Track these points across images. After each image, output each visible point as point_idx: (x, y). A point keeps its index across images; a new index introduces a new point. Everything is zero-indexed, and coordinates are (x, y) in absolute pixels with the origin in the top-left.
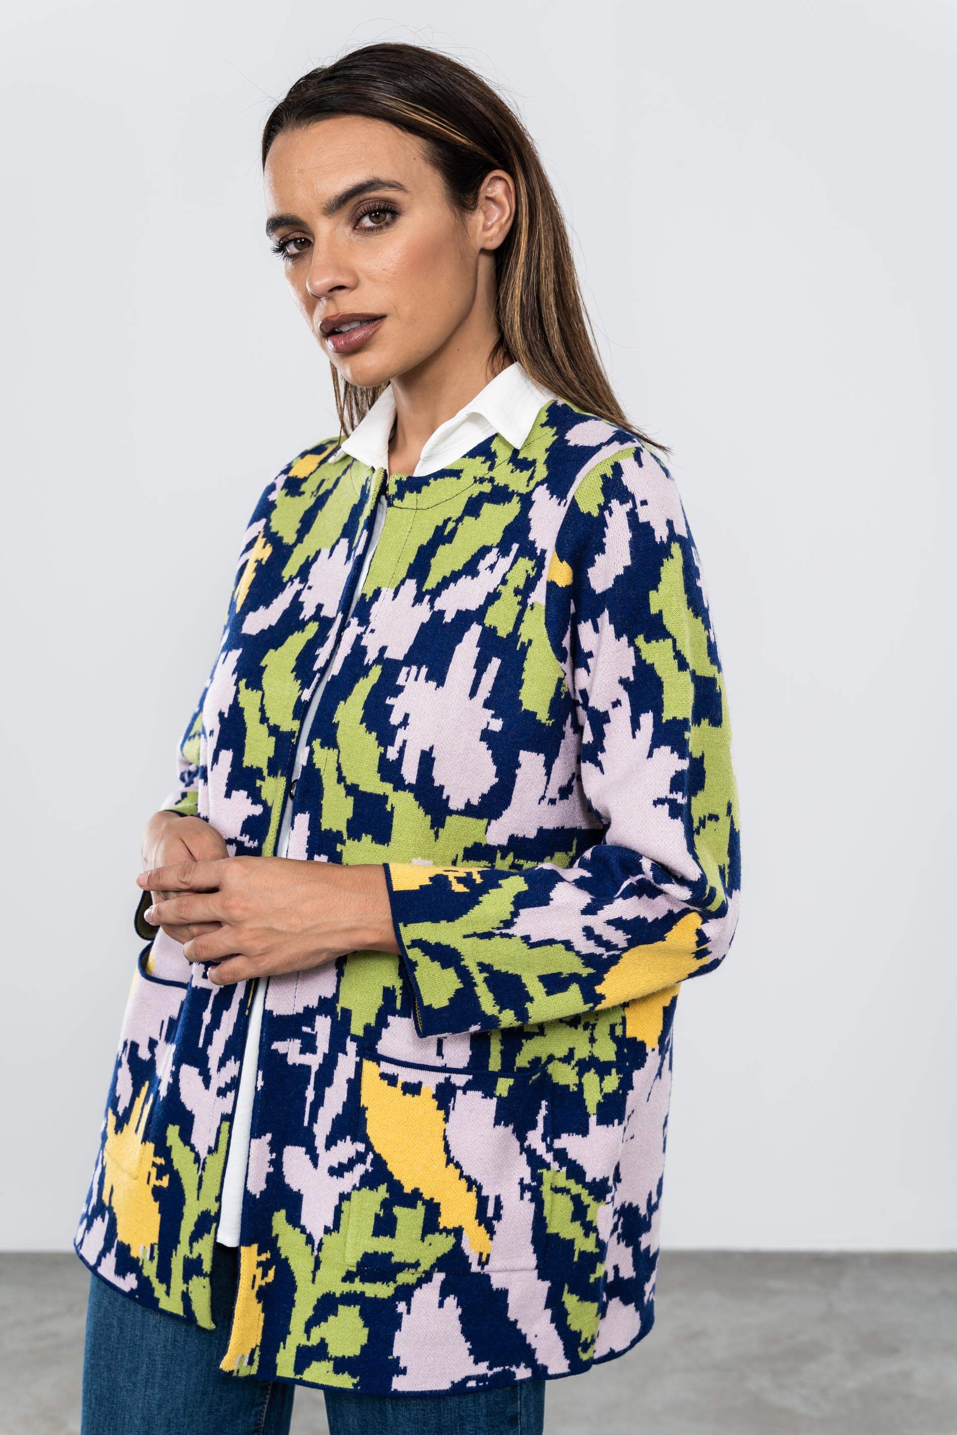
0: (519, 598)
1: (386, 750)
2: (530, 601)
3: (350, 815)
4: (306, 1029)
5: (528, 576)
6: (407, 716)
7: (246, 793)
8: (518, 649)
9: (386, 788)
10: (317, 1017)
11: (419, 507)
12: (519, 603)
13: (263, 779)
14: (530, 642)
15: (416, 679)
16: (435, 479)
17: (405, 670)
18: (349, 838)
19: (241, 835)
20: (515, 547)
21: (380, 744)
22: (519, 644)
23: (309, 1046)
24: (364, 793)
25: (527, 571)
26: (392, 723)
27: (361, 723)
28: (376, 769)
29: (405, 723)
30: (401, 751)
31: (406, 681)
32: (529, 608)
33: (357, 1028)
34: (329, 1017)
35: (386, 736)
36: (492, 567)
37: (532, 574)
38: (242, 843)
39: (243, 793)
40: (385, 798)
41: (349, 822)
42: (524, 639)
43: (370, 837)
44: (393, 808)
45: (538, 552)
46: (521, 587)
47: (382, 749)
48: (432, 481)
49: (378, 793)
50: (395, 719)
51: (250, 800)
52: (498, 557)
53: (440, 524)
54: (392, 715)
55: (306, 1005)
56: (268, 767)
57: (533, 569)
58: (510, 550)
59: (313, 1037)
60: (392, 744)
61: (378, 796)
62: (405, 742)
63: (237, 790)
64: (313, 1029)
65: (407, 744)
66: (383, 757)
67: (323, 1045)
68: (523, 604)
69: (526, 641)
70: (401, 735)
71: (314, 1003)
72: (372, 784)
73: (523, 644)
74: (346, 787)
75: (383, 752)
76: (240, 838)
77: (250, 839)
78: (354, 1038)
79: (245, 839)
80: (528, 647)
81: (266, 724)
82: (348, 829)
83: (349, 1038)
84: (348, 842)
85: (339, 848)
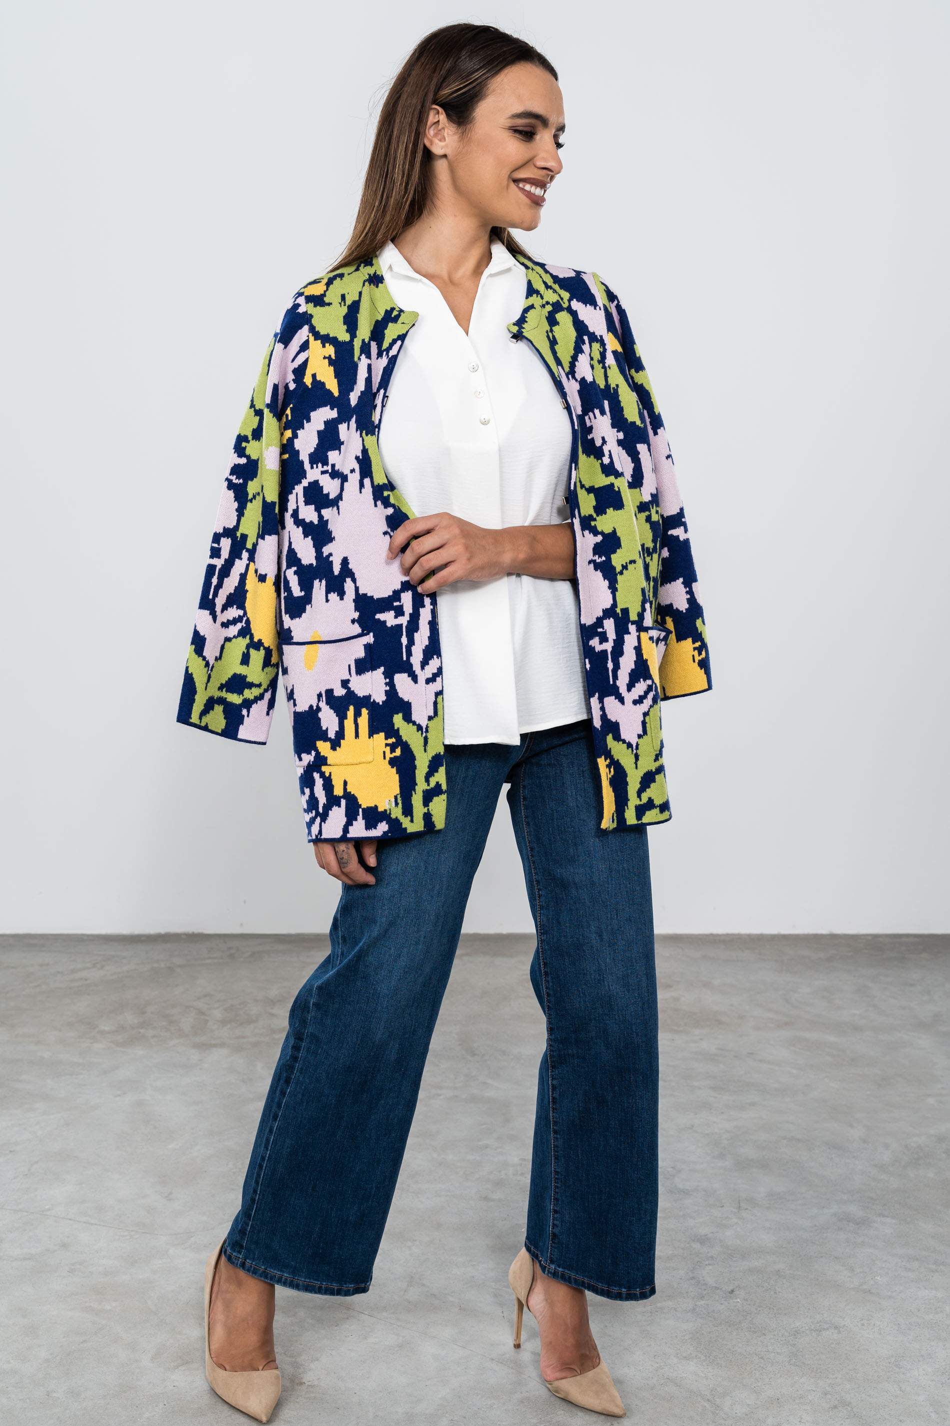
0: (601, 365)
1: (602, 461)
2: (607, 365)
3: (594, 503)
4: (600, 630)
5: (600, 351)
6: (603, 438)
8: (612, 392)
10: (604, 621)
12: (602, 368)
14: (617, 386)
15: (596, 418)
17: (587, 418)
18: (598, 515)
20: (586, 338)
22: (612, 389)
23: (604, 639)
26: (598, 446)
27: (583, 454)
28: (601, 472)
29: (604, 442)
30: (611, 457)
31: (591, 422)
32: (608, 368)
33: (633, 616)
34: (611, 618)
40: (612, 485)
42: (613, 385)
43: (611, 509)
44: (619, 488)
45: (599, 337)
46: (600, 359)
50: (598, 443)
54: (596, 442)
55: (597, 617)
57: (600, 347)
58: (584, 340)
59: (605, 633)
60: (604, 455)
64: (603, 629)
65: (612, 452)
66: (602, 464)
67: (611, 635)
68: (604, 367)
70: (606, 448)
71: (601, 614)
72: (602, 481)
73: (614, 387)
74: (586, 489)
78: (633, 623)
80: (617, 389)
82: (595, 512)
83: (630, 623)
84: (597, 518)
85: (593, 523)
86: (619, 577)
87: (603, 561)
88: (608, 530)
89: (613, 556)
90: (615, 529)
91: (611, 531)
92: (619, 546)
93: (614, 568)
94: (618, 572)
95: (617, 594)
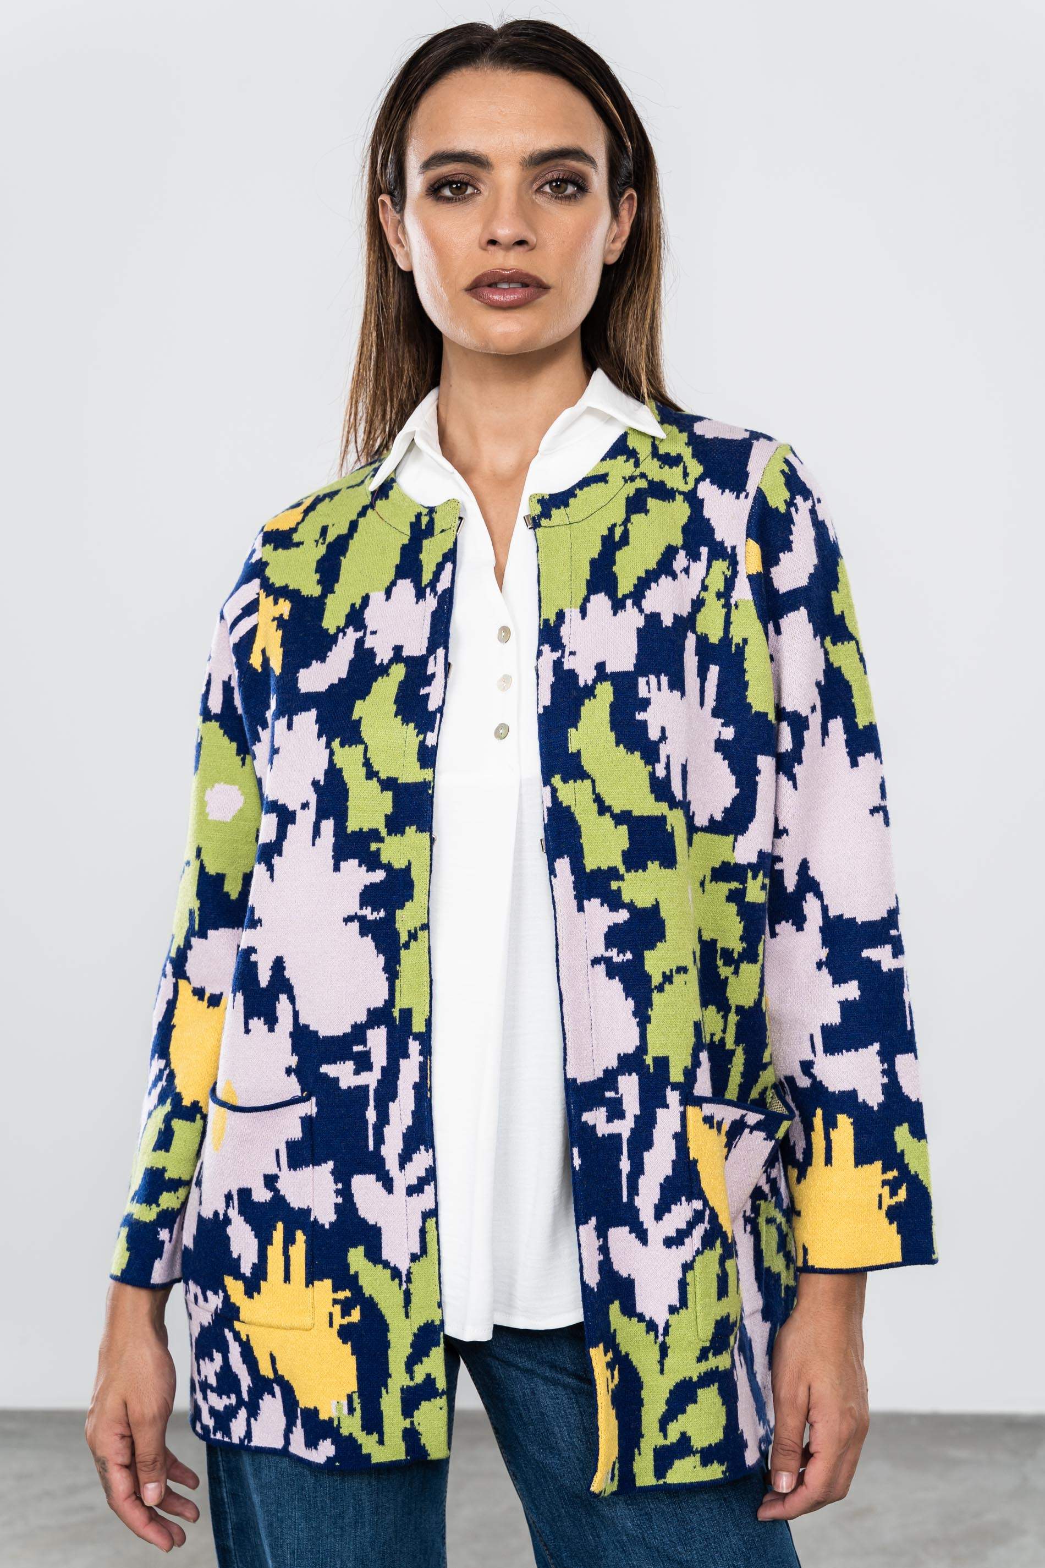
0: (723, 601)
1: (654, 768)
2: (733, 601)
3: (626, 845)
4: (609, 1094)
5: (726, 576)
6: (663, 730)
7: (356, 861)
8: (733, 652)
9: (662, 808)
10: (620, 1078)
11: (571, 521)
12: (724, 606)
13: (382, 840)
14: (745, 641)
15: (659, 689)
16: (581, 489)
17: (642, 681)
18: (628, 870)
19: (361, 908)
20: (704, 551)
21: (647, 763)
22: (733, 647)
23: (616, 1112)
24: (642, 818)
25: (724, 573)
26: (652, 739)
27: (617, 745)
28: (649, 789)
29: (663, 738)
30: (668, 767)
31: (649, 692)
32: (733, 607)
33: (676, 1075)
34: (634, 1074)
35: (650, 753)
36: (686, 571)
37: (729, 573)
38: (364, 917)
39: (354, 862)
40: (663, 819)
41: (624, 853)
42: (737, 639)
43: (657, 863)
44: (672, 828)
45: (729, 550)
46: (722, 590)
47: (650, 768)
48: (578, 491)
49: (656, 814)
50: (654, 734)
51: (364, 868)
52: (689, 560)
53: (606, 533)
54: (649, 731)
55: (605, 1068)
56: (386, 826)
57: (728, 568)
58: (700, 554)
59: (619, 1101)
60: (658, 761)
61: (656, 818)
62: (668, 757)
63: (346, 860)
64: (617, 1093)
65: (671, 759)
66: (652, 775)
67: (632, 1106)
68: (727, 605)
69: (740, 642)
70: (664, 750)
71: (614, 1063)
72: (647, 806)
73: (737, 645)
74: (614, 816)
75: (651, 770)
76: (360, 913)
77: (373, 911)
78: (675, 1087)
79: (367, 912)
80: (744, 647)
81: (375, 779)
82: (625, 862)
83: (669, 1087)
84: (627, 876)
85: (614, 885)
86: (656, 996)
87: (628, 960)
88: (644, 902)
89: (647, 954)
90: (658, 903)
91: (649, 905)
92: (661, 937)
93: (648, 978)
94: (656, 987)
95: (649, 1027)
